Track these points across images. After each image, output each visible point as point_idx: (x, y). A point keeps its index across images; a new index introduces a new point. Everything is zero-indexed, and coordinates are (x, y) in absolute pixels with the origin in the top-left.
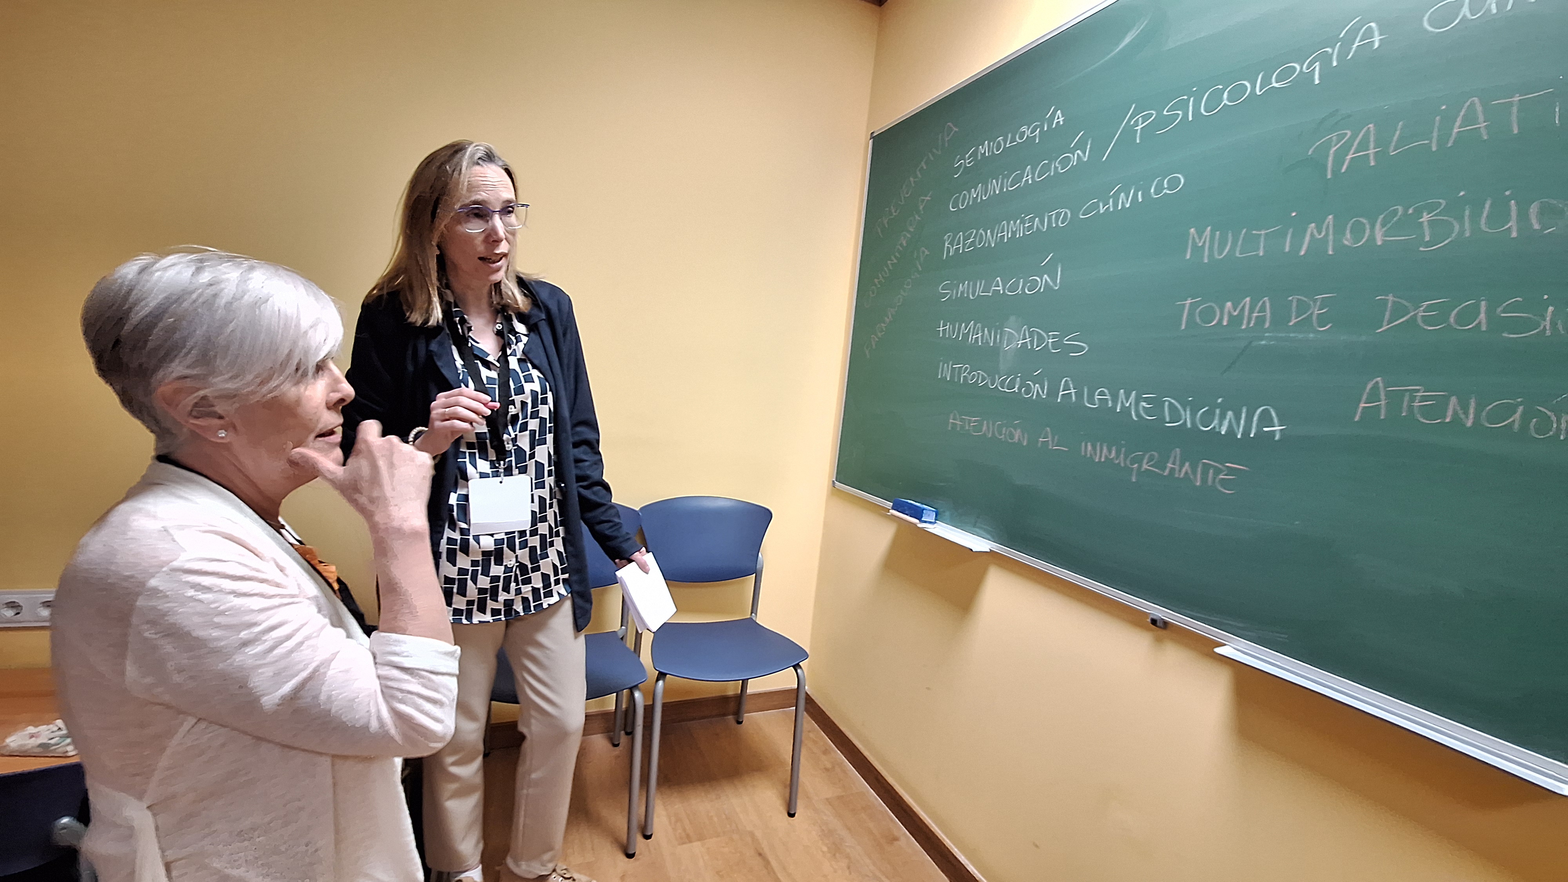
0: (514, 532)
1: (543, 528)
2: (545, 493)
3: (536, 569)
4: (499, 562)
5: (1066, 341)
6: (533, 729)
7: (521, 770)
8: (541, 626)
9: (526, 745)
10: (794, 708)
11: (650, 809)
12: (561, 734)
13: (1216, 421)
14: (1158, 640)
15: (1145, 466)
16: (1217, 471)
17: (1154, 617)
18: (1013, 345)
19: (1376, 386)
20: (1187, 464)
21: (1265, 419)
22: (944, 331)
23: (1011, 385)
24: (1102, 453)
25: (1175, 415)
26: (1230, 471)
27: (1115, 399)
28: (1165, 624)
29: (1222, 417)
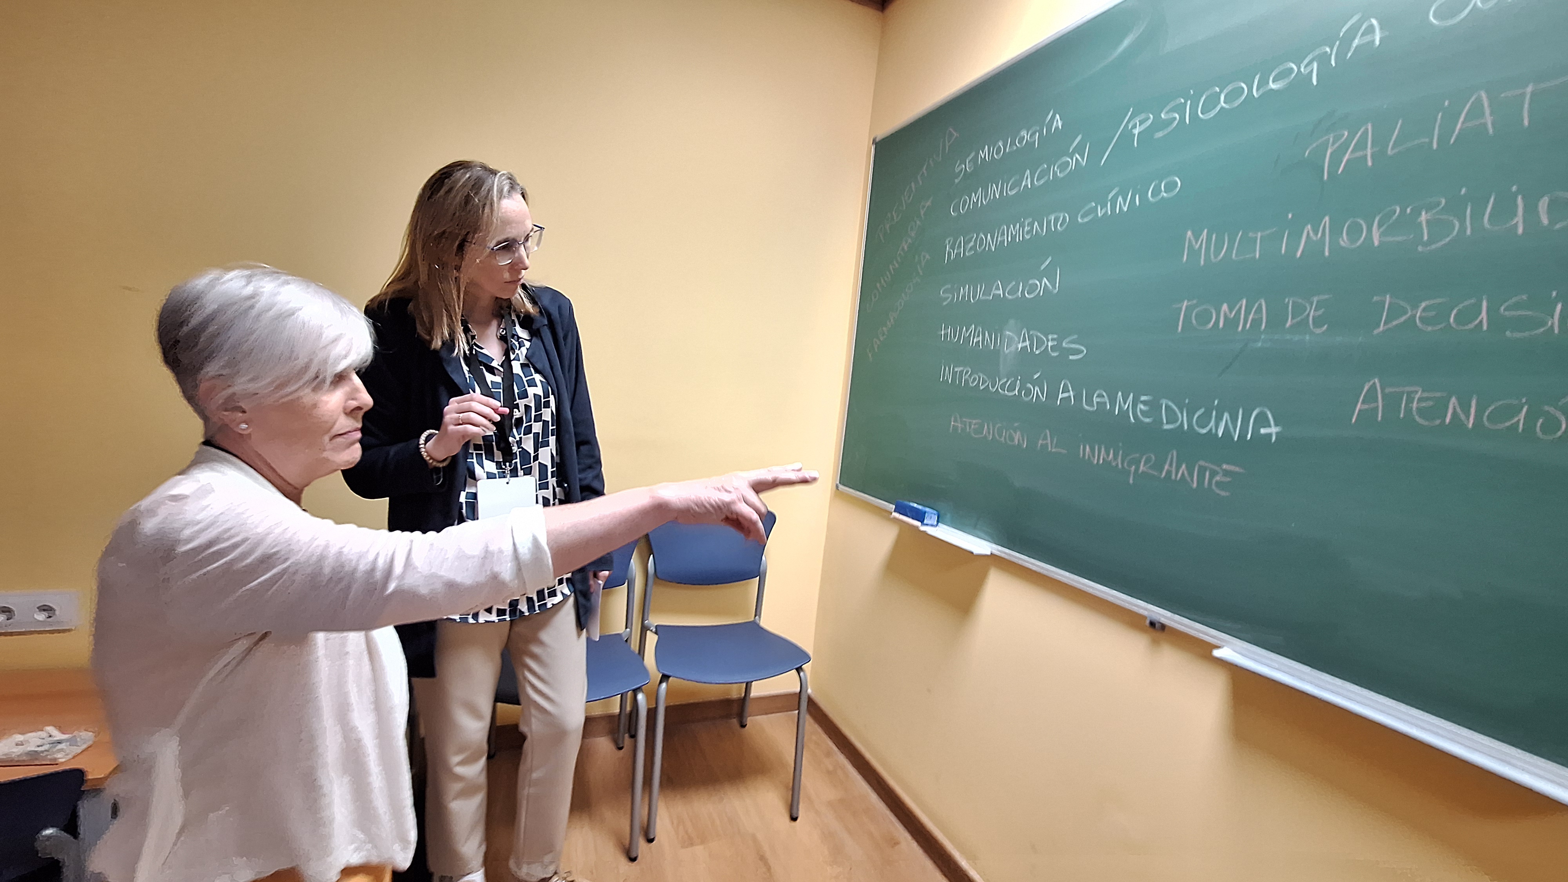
2: (548, 493)
5: (1066, 344)
6: (534, 729)
7: (526, 770)
8: (543, 627)
9: (527, 745)
10: (797, 711)
11: (653, 812)
12: (560, 733)
13: (1212, 423)
14: (1155, 642)
15: (1142, 468)
16: (1213, 474)
17: (1153, 621)
18: (1013, 348)
19: (1373, 387)
20: (1184, 466)
21: (1262, 421)
22: (946, 335)
23: (1012, 388)
24: (1099, 456)
25: (1172, 417)
26: (1226, 473)
27: (1113, 402)
28: (1163, 627)
29: (1219, 419)
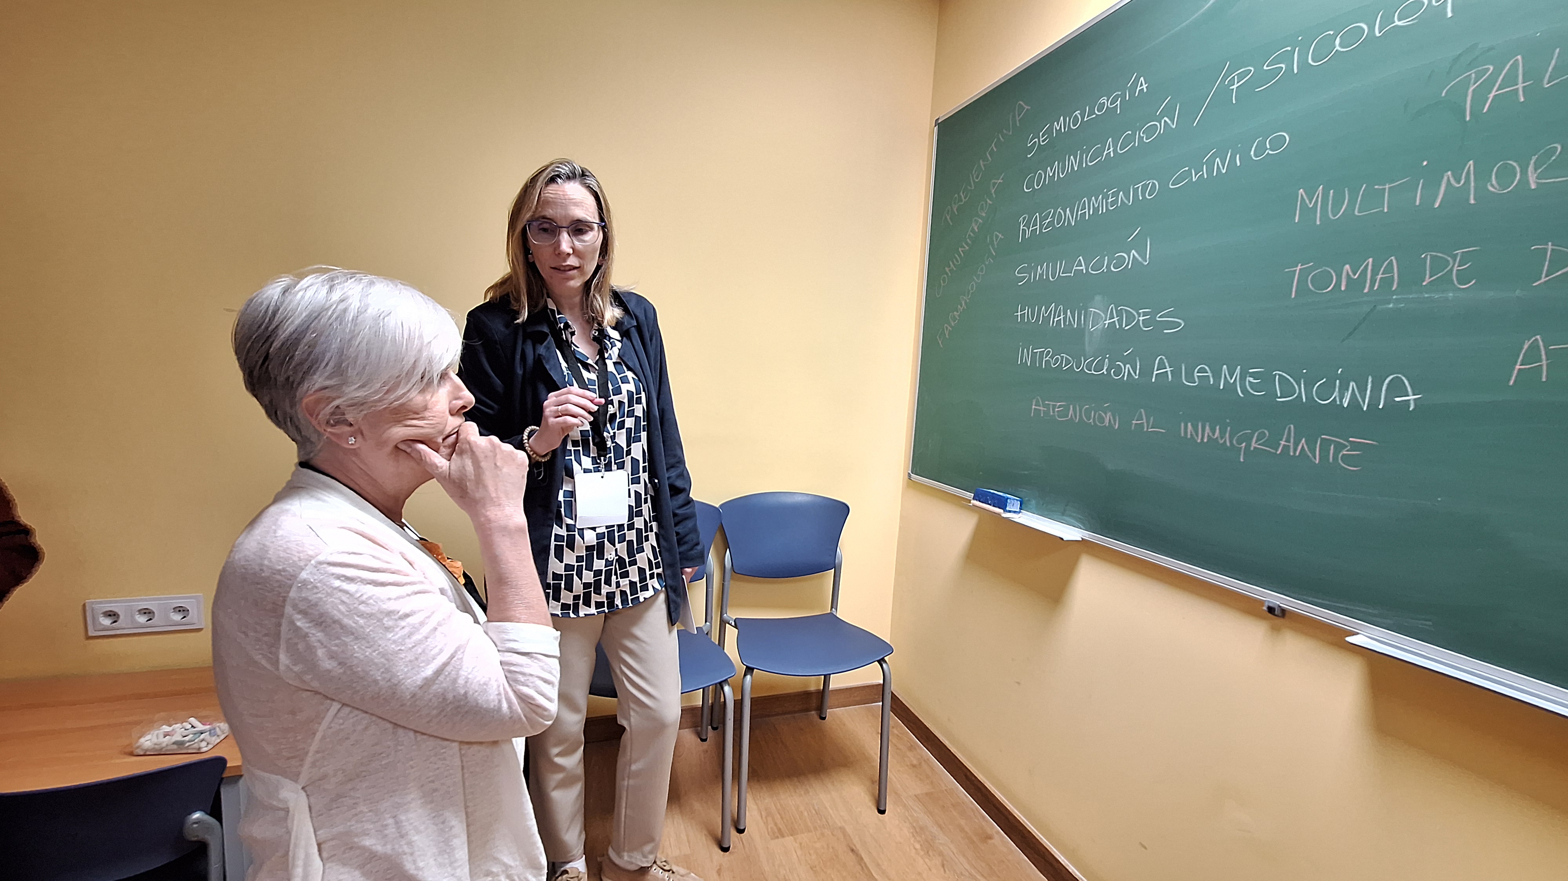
0: (613, 526)
1: (639, 523)
2: (640, 488)
3: (633, 563)
4: (601, 556)
5: (1159, 317)
6: (631, 721)
7: (621, 761)
8: (636, 620)
9: (626, 737)
10: (881, 703)
11: (743, 803)
12: (658, 726)
13: (1336, 394)
14: (1275, 629)
15: (1254, 445)
16: (1339, 447)
17: (1271, 605)
18: (1100, 326)
19: (1534, 347)
20: (1303, 440)
21: (1397, 388)
22: (1023, 316)
23: (1099, 368)
24: (1205, 433)
25: (1287, 390)
26: (1355, 446)
27: (1217, 375)
28: (1283, 612)
29: (1344, 388)
